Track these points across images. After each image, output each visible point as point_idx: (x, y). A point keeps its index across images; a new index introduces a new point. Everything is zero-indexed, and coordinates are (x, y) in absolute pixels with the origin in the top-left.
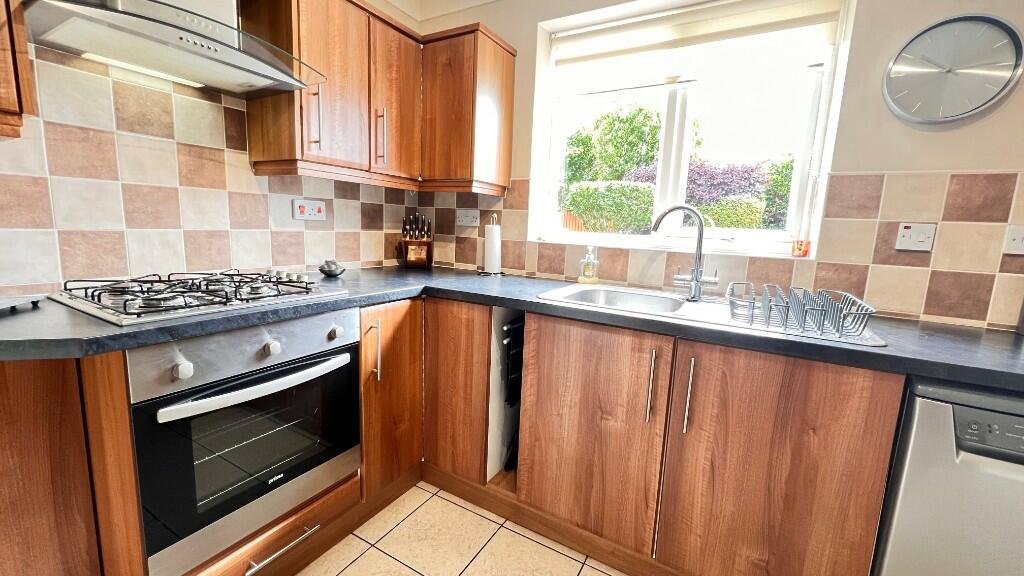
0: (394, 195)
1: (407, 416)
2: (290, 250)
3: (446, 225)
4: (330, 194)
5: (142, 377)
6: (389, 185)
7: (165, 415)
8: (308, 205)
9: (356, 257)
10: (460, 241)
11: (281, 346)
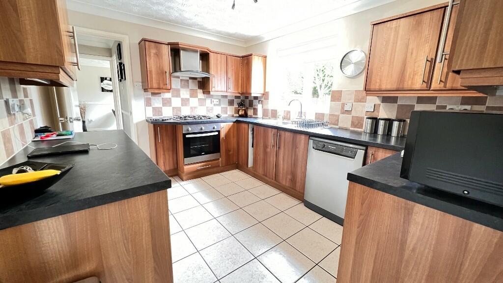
0: (237, 97)
1: (232, 150)
2: (211, 111)
3: (251, 104)
4: (220, 98)
5: (185, 129)
6: (236, 95)
7: (187, 136)
8: (215, 100)
9: (227, 114)
10: (254, 109)
11: (204, 128)
